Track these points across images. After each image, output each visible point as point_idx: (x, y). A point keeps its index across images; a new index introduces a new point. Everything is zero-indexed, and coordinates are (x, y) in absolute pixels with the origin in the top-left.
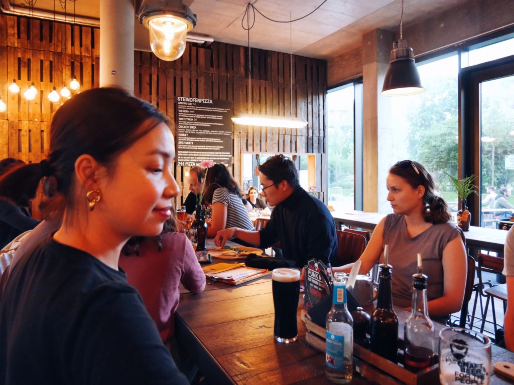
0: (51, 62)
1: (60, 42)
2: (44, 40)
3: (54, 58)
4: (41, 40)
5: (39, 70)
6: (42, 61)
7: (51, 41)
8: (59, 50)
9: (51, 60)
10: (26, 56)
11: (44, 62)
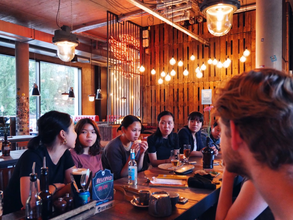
0: (244, 39)
1: (249, 24)
2: (240, 26)
3: (246, 36)
4: (238, 27)
5: (237, 46)
6: (239, 40)
7: (244, 26)
8: (249, 30)
9: (244, 38)
10: (230, 39)
11: (240, 40)
